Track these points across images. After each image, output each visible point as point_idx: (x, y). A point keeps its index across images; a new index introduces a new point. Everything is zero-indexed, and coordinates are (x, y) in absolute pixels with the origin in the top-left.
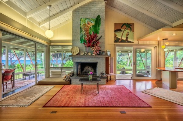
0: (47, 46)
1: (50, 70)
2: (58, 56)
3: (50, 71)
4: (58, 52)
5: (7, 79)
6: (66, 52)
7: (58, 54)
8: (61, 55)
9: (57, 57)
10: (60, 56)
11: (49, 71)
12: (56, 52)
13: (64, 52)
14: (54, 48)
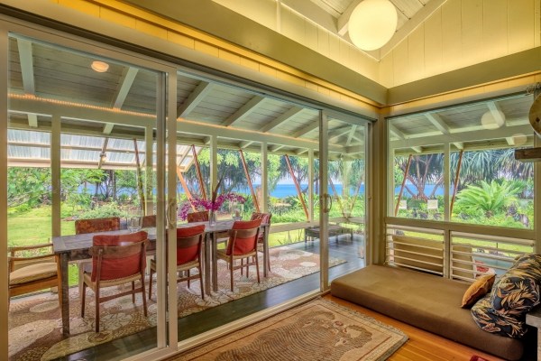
0: (374, 122)
1: (389, 231)
2: (427, 168)
3: (386, 235)
4: (424, 149)
5: (244, 249)
6: (466, 145)
7: (427, 163)
8: (435, 166)
9: (422, 173)
10: (431, 170)
11: (383, 236)
12: (417, 149)
13: (453, 147)
14: (407, 137)
